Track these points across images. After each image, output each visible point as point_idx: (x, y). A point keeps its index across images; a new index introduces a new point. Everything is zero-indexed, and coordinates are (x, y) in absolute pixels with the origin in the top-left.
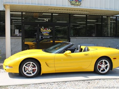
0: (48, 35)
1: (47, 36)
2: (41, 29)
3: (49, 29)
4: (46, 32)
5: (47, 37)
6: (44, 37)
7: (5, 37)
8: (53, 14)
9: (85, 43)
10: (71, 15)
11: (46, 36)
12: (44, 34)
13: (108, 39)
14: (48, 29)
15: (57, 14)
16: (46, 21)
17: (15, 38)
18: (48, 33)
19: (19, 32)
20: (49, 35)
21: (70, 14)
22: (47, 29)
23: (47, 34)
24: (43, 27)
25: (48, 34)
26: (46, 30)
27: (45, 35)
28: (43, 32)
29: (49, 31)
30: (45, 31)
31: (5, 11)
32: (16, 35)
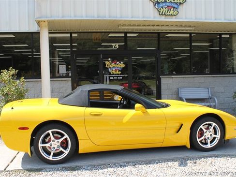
0: (120, 73)
1: (118, 74)
2: (107, 63)
3: (122, 63)
5: (118, 77)
6: (112, 77)
7: (41, 78)
8: (128, 35)
9: (190, 87)
10: (161, 34)
11: (116, 74)
12: (112, 72)
13: (232, 77)
14: (120, 63)
15: (135, 35)
16: (116, 47)
17: (59, 80)
18: (120, 69)
19: (67, 69)
20: (120, 74)
21: (159, 33)
22: (118, 63)
23: (117, 72)
24: (110, 59)
25: (119, 71)
26: (115, 64)
27: (114, 74)
28: (110, 68)
29: (121, 65)
30: (114, 67)
31: (39, 33)
32: (61, 75)
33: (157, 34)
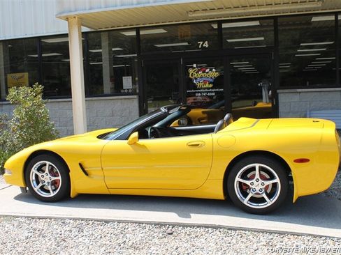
0: (211, 86)
1: (209, 88)
2: (191, 71)
3: (214, 70)
4: (203, 77)
5: (208, 92)
6: (199, 92)
8: (224, 26)
10: (279, 20)
11: (205, 89)
12: (200, 85)
14: (211, 70)
16: (204, 45)
17: (121, 99)
18: (211, 80)
19: (134, 82)
20: (212, 88)
21: (275, 18)
22: (207, 70)
23: (207, 86)
24: (195, 65)
25: (209, 84)
26: (204, 72)
27: (201, 88)
28: (196, 79)
29: (213, 73)
30: (201, 77)
32: (126, 91)
33: (272, 20)
